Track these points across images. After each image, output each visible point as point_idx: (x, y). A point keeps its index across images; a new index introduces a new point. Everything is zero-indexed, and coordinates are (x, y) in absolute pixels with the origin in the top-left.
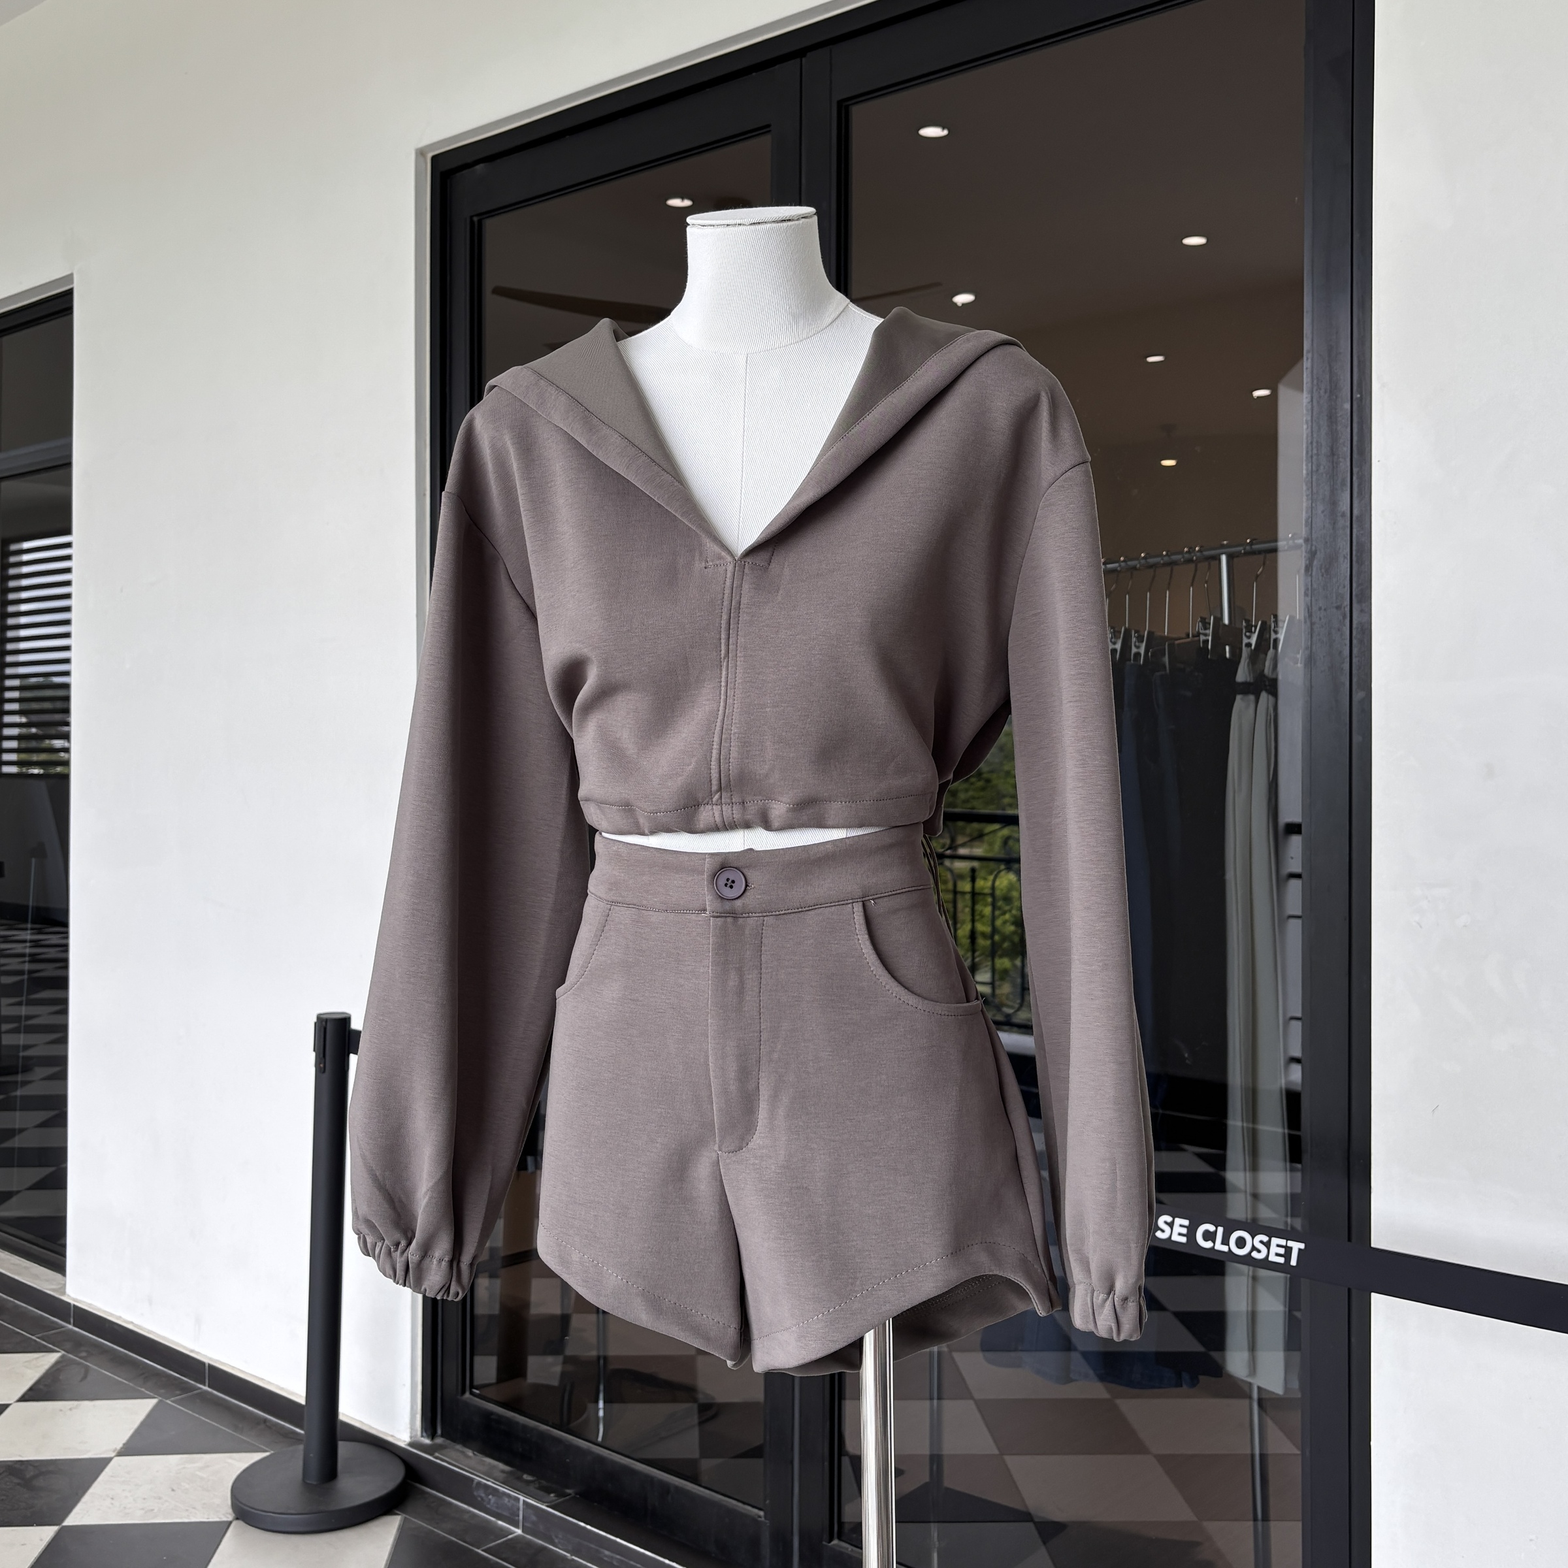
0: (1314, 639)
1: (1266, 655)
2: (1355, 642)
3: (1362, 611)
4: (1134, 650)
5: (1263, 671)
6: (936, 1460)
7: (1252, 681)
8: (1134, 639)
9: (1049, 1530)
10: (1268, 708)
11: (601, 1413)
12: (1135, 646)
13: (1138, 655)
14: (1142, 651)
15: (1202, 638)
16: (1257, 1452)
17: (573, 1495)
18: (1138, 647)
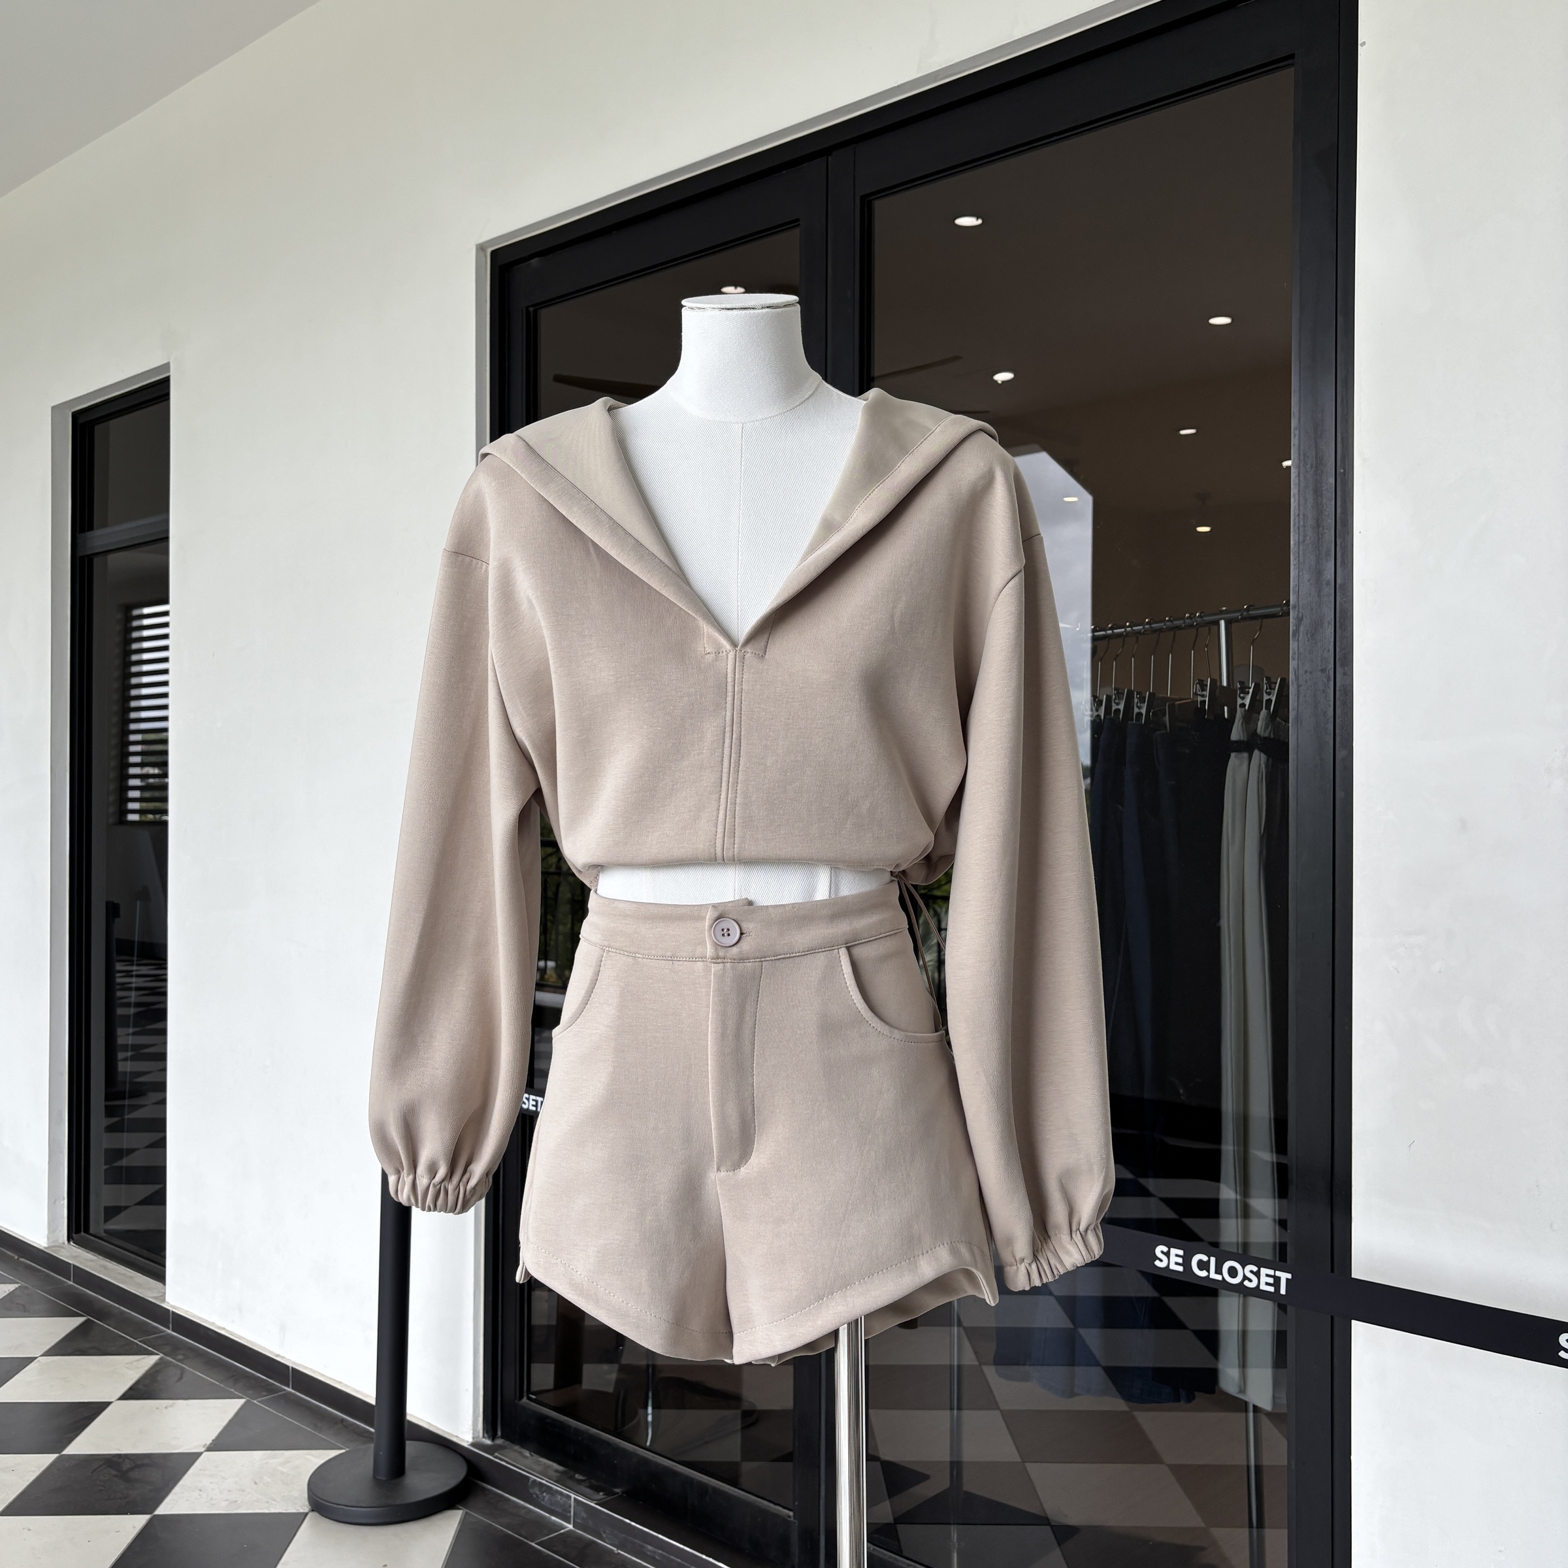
0: (1301, 700)
1: (1259, 714)
2: (1338, 703)
3: (1344, 674)
4: (1136, 710)
5: (1256, 730)
6: (956, 1467)
7: (1245, 740)
8: (1136, 700)
9: (1064, 1533)
10: (1260, 764)
11: (650, 1418)
12: (1137, 707)
13: (1139, 714)
14: (1144, 711)
15: (1200, 699)
16: (1252, 1463)
17: (620, 1494)
18: (1139, 708)
